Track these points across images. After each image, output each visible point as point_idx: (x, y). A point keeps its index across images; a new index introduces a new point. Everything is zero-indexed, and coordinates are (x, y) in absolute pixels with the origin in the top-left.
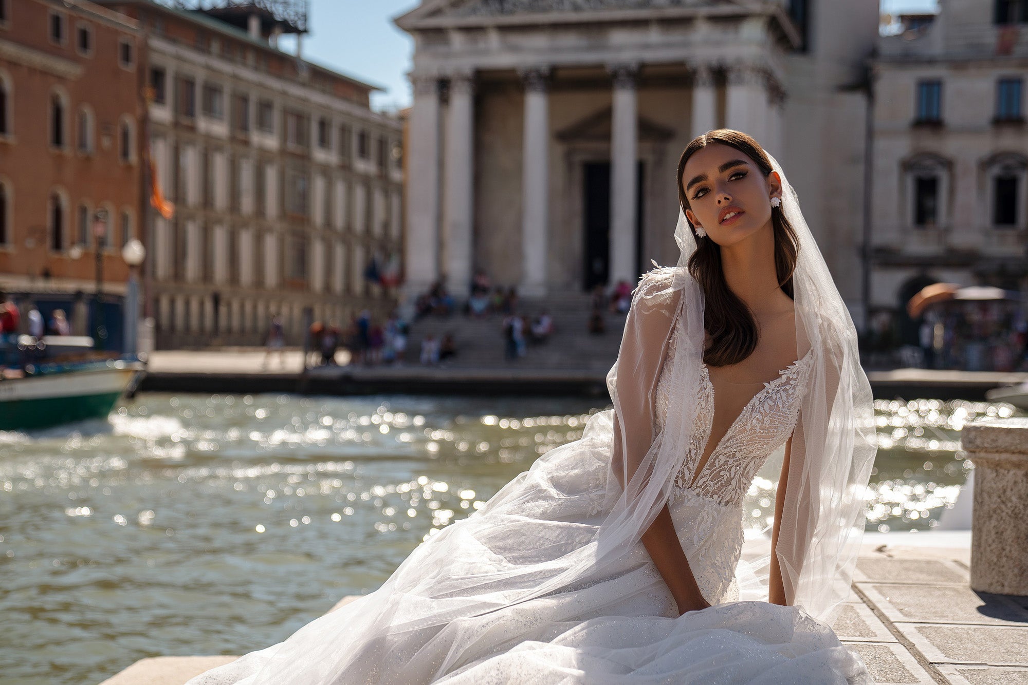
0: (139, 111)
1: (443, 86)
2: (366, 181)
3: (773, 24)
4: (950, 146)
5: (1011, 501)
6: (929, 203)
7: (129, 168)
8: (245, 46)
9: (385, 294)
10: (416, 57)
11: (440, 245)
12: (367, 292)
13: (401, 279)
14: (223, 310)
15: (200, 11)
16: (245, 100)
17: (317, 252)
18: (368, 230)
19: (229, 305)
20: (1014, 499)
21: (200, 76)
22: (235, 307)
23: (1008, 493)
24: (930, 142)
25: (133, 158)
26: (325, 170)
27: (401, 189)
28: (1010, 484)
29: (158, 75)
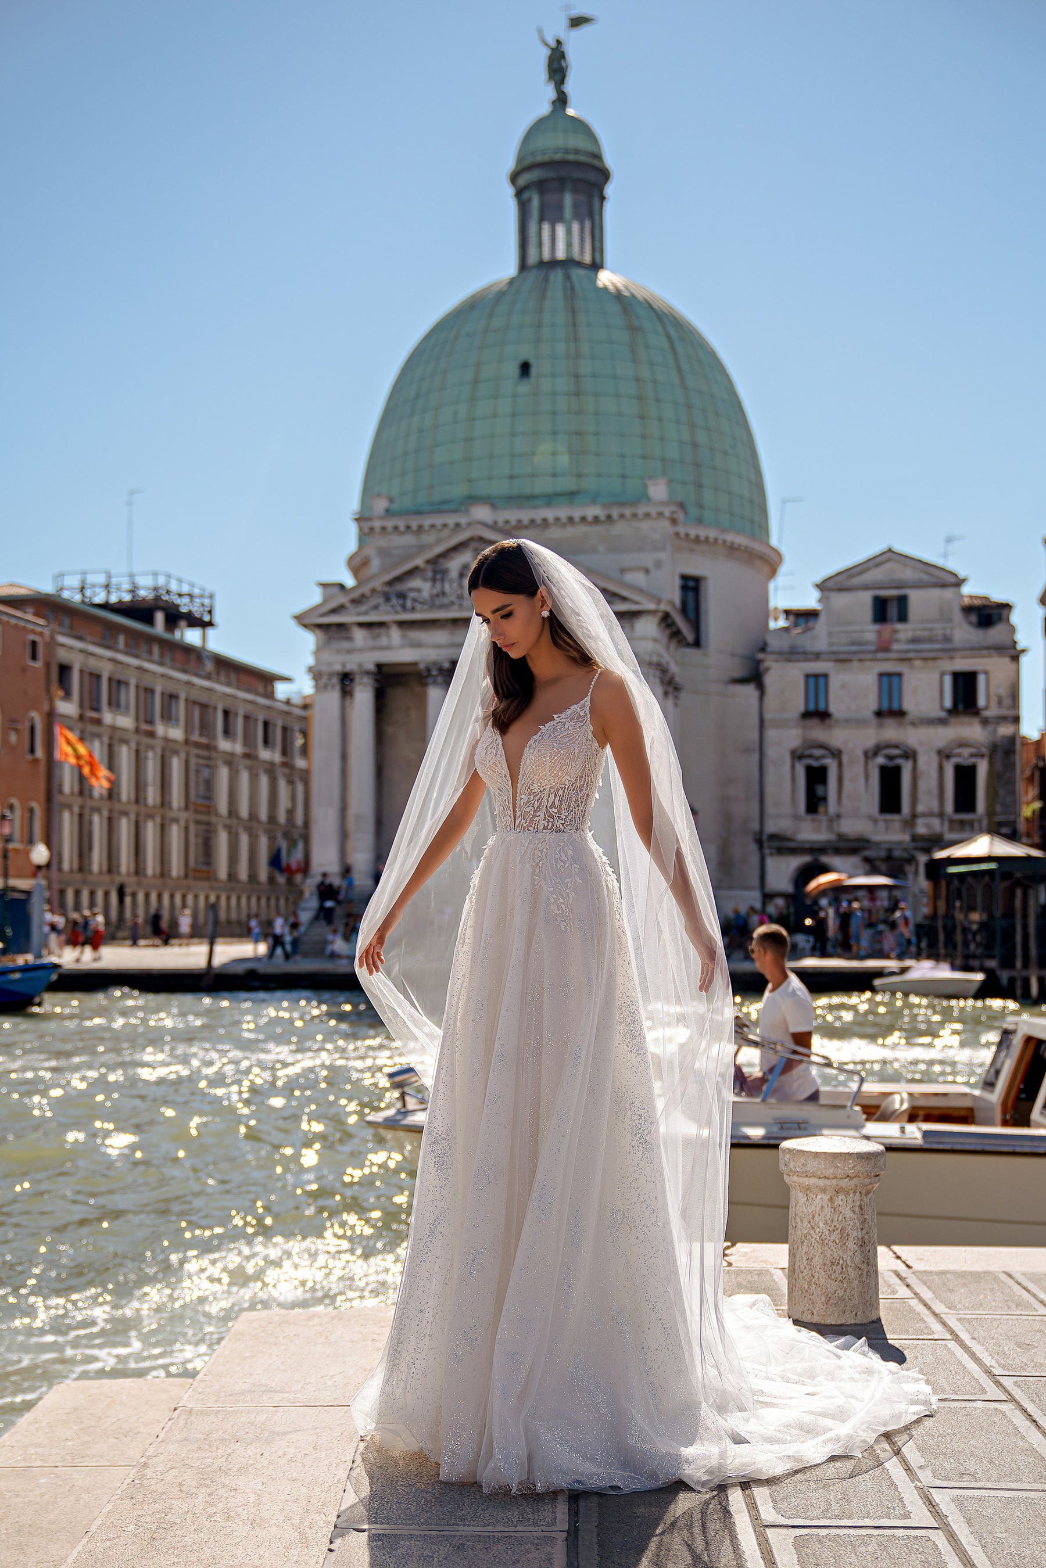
0: (46, 707)
1: (346, 680)
2: (271, 769)
3: (666, 619)
4: (836, 737)
5: (819, 1227)
6: (820, 790)
7: (36, 761)
8: (152, 639)
9: (290, 882)
10: (317, 653)
11: (344, 835)
12: (271, 880)
13: (305, 868)
14: (128, 900)
15: (105, 606)
16: (149, 691)
17: (222, 839)
18: (272, 819)
19: (134, 895)
20: (821, 1224)
21: (106, 671)
22: (141, 897)
23: (816, 1218)
24: (818, 733)
25: (40, 753)
26: (230, 760)
27: (305, 777)
28: (818, 1209)
29: (64, 670)
